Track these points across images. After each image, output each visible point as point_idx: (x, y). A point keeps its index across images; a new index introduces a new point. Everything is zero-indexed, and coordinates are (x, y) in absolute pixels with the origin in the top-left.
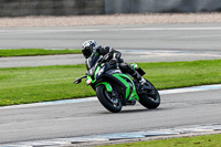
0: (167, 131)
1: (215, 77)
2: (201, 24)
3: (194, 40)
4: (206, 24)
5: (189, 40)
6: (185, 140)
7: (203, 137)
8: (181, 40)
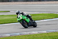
0: (26, 33)
1: (38, 19)
2: (34, 4)
3: (32, 9)
4: (35, 4)
5: (31, 9)
6: (30, 35)
7: (35, 34)
8: (29, 9)
